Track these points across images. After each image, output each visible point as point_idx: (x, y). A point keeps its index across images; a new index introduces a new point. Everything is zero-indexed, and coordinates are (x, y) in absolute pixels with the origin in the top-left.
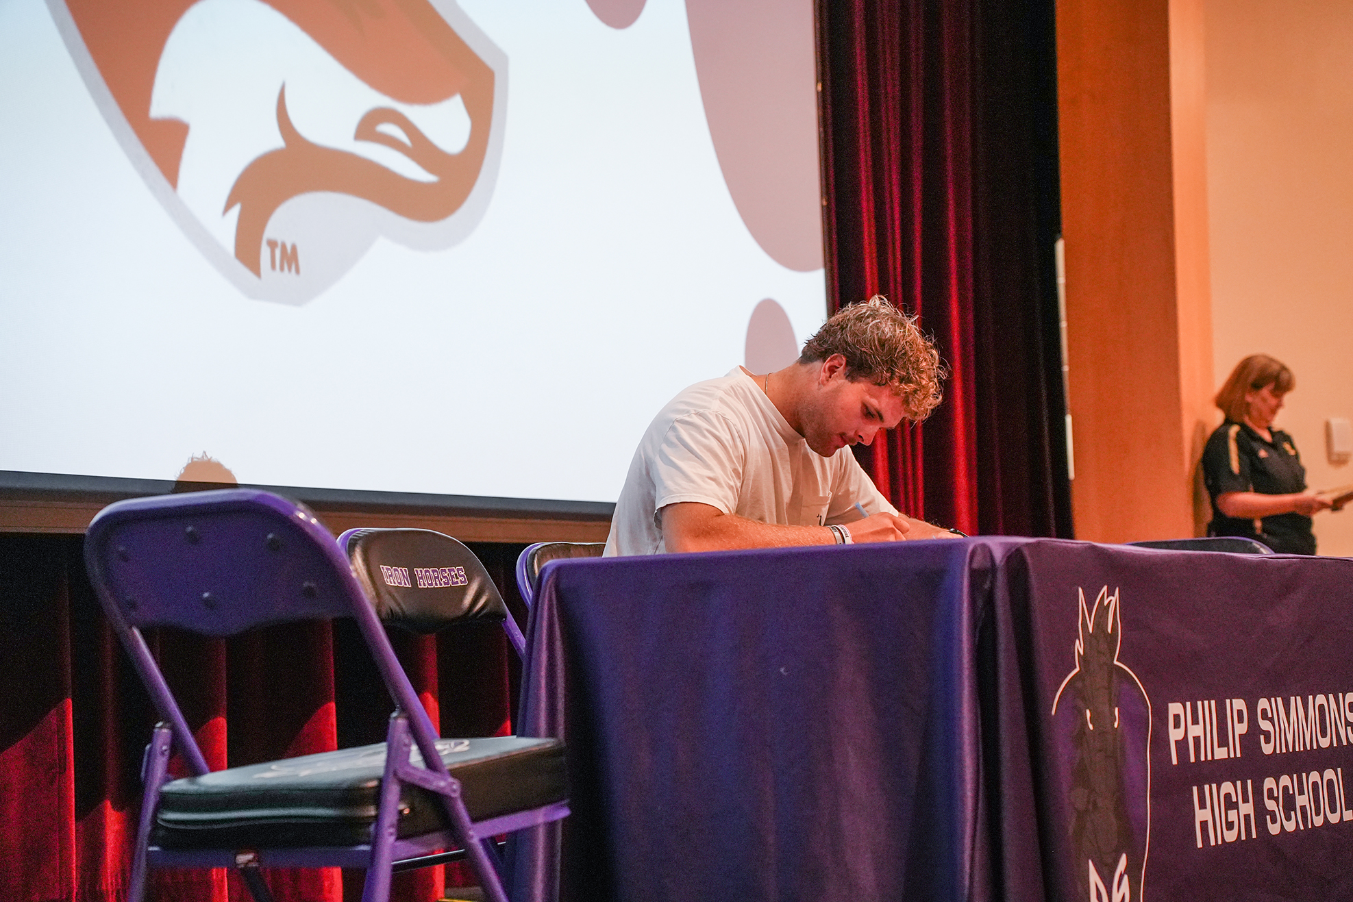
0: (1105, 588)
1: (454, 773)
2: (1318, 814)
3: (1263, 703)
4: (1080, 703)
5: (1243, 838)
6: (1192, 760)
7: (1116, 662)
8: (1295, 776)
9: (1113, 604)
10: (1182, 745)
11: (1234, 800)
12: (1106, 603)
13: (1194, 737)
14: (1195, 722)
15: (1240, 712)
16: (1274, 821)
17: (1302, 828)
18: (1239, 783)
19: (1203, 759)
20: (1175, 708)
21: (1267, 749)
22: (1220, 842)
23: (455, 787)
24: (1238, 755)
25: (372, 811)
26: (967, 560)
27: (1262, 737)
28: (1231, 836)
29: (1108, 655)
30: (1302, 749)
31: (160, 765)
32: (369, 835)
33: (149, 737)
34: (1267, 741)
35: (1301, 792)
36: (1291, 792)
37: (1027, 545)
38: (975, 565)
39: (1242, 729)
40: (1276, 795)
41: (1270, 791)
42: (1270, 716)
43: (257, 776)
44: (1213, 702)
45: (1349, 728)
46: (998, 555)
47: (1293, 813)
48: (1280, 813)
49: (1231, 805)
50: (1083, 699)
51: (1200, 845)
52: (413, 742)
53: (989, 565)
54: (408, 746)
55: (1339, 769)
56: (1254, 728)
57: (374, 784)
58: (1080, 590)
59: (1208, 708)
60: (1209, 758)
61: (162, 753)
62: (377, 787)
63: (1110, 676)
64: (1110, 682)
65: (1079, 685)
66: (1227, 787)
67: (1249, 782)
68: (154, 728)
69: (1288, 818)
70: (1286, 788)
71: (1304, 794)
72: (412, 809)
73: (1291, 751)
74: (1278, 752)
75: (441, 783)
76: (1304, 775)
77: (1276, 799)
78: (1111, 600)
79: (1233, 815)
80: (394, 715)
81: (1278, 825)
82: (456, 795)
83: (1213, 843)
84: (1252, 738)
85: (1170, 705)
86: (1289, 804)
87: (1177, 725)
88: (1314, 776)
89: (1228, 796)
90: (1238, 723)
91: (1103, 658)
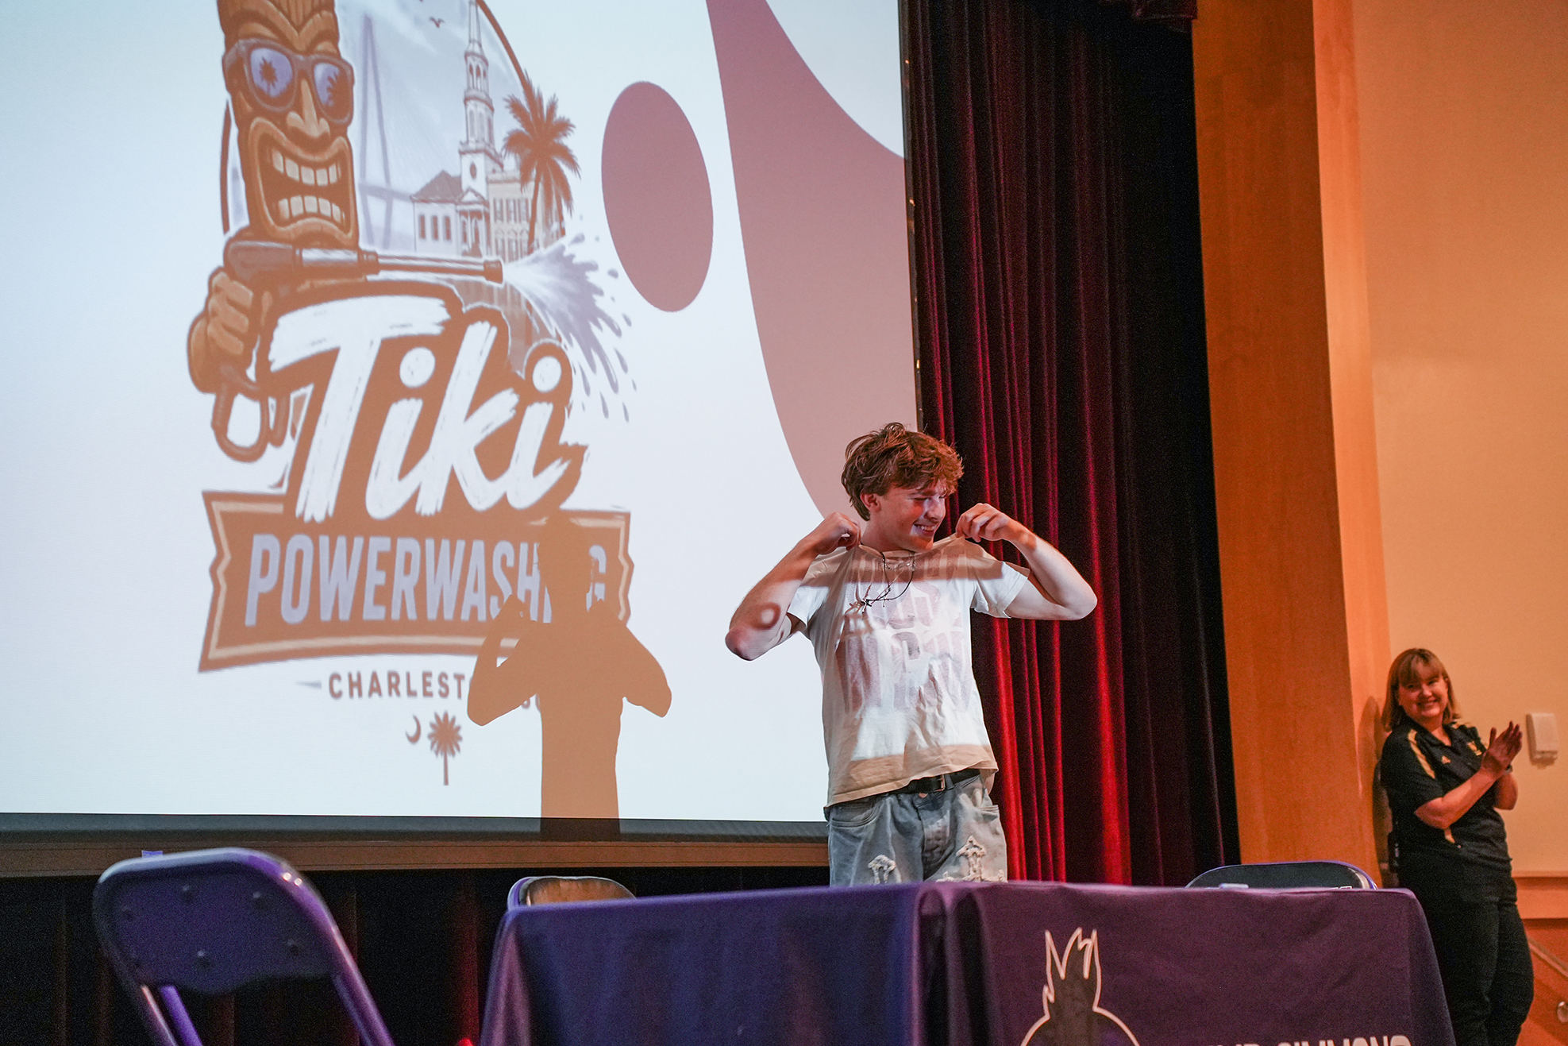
0: (1079, 931)
7: (1095, 1010)
9: (1090, 945)
12: (1080, 947)
26: (917, 906)
29: (1086, 1002)
38: (925, 913)
53: (939, 911)
63: (1089, 1023)
64: (1089, 1029)
65: (1050, 1032)
78: (1087, 943)
91: (1079, 1005)
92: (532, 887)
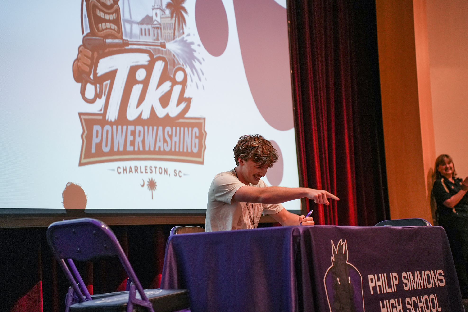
0: (341, 240)
1: (150, 301)
2: (427, 309)
3: (404, 274)
6: (379, 292)
7: (347, 263)
8: (418, 297)
9: (344, 244)
10: (374, 288)
11: (395, 305)
12: (342, 244)
13: (379, 286)
14: (379, 280)
15: (395, 277)
16: (410, 311)
18: (396, 300)
19: (382, 292)
20: (370, 277)
23: (150, 305)
24: (396, 291)
26: (292, 233)
27: (404, 285)
29: (344, 261)
30: (420, 288)
31: (70, 299)
33: (67, 291)
34: (406, 286)
35: (420, 302)
36: (416, 302)
39: (396, 282)
40: (410, 303)
41: (408, 302)
42: (407, 278)
43: (96, 302)
44: (385, 274)
45: (439, 281)
46: (301, 231)
47: (417, 309)
48: (412, 309)
49: (394, 307)
50: (336, 275)
53: (298, 235)
55: (436, 295)
56: (401, 283)
57: (126, 304)
59: (383, 276)
60: (385, 292)
61: (71, 296)
62: (126, 305)
63: (346, 267)
64: (345, 269)
65: (334, 270)
66: (392, 301)
67: (400, 299)
68: (69, 288)
69: (416, 311)
70: (414, 301)
71: (422, 303)
73: (415, 289)
74: (410, 289)
75: (146, 304)
76: (421, 296)
77: (411, 305)
79: (395, 310)
80: (131, 283)
82: (151, 307)
84: (400, 285)
85: (369, 276)
86: (416, 306)
87: (372, 281)
88: (426, 297)
89: (392, 304)
90: (395, 280)
91: (342, 262)
92: (177, 230)
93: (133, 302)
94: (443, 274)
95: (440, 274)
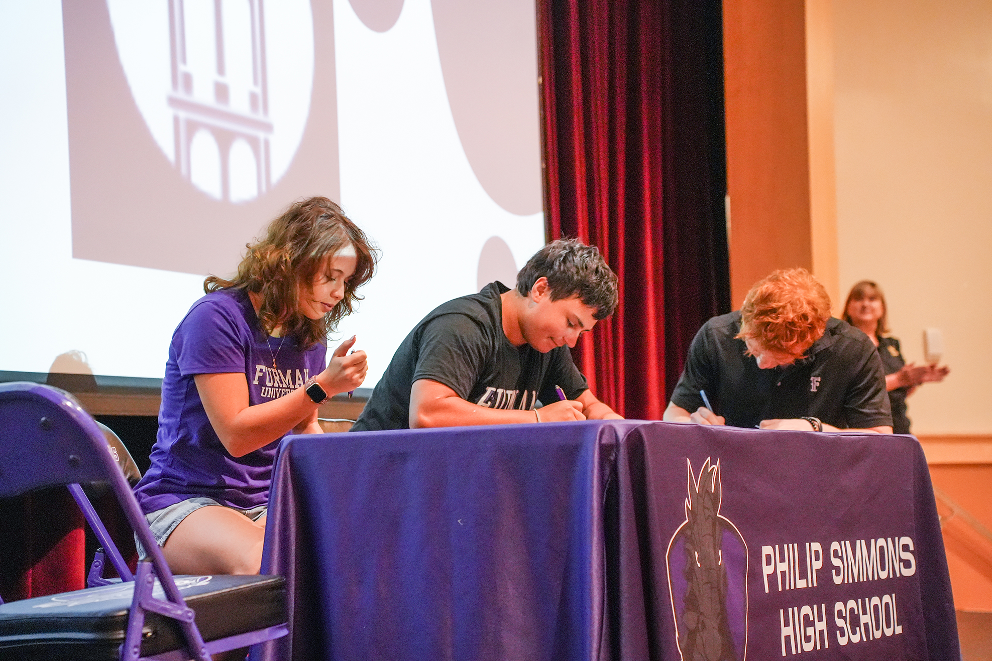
0: (709, 458)
1: (190, 604)
2: (877, 629)
3: (835, 545)
4: (689, 546)
5: (818, 648)
6: (780, 589)
7: (718, 515)
8: (860, 600)
9: (715, 469)
11: (811, 619)
12: (709, 470)
13: (781, 572)
14: (782, 560)
15: (817, 552)
16: (843, 635)
17: (865, 640)
18: (815, 606)
19: (787, 588)
20: (767, 550)
21: (838, 580)
22: (799, 652)
23: (190, 614)
24: (815, 585)
25: (121, 635)
26: (598, 438)
27: (834, 571)
28: (809, 647)
29: (712, 510)
30: (865, 580)
32: (118, 653)
34: (838, 574)
35: (865, 613)
36: (856, 613)
37: (644, 426)
38: (603, 442)
39: (818, 565)
40: (844, 615)
41: (840, 612)
42: (840, 555)
44: (796, 545)
45: (902, 564)
46: (621, 434)
47: (858, 629)
48: (848, 629)
49: (808, 623)
50: (692, 543)
51: (784, 654)
52: (156, 579)
53: (614, 441)
54: (152, 583)
55: (894, 595)
56: (827, 564)
57: (125, 612)
58: (688, 459)
59: (791, 549)
60: (793, 587)
62: (126, 615)
63: (714, 525)
64: (714, 531)
65: (688, 532)
66: (806, 610)
67: (823, 605)
69: (854, 633)
70: (852, 610)
71: (867, 614)
72: (154, 633)
73: (856, 581)
74: (846, 582)
75: (178, 612)
76: (867, 599)
77: (845, 618)
78: (714, 468)
79: (810, 631)
81: (846, 637)
82: (192, 620)
83: (794, 652)
84: (826, 572)
85: (763, 547)
86: (855, 622)
87: (768, 563)
88: (875, 600)
89: (806, 616)
90: (815, 560)
91: (707, 513)
93: (144, 606)
94: (912, 548)
95: (906, 548)
